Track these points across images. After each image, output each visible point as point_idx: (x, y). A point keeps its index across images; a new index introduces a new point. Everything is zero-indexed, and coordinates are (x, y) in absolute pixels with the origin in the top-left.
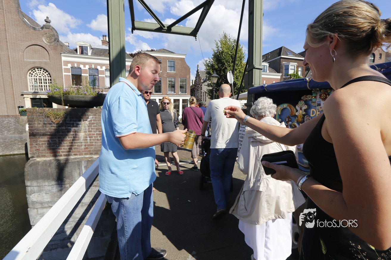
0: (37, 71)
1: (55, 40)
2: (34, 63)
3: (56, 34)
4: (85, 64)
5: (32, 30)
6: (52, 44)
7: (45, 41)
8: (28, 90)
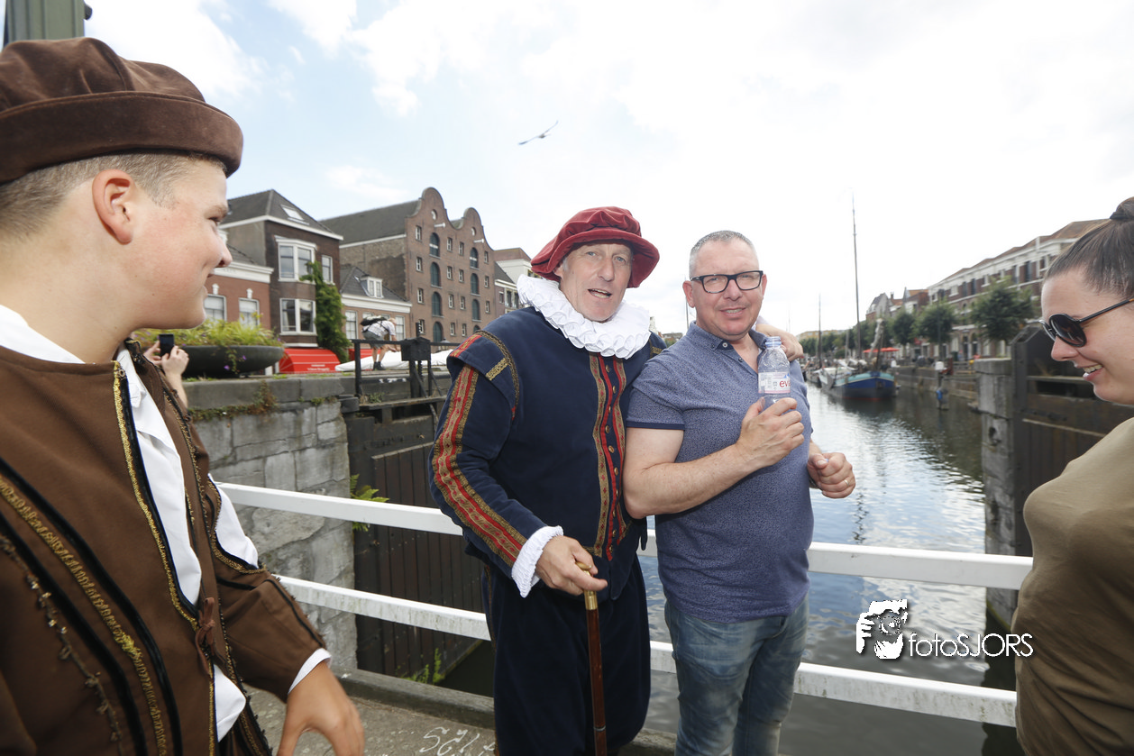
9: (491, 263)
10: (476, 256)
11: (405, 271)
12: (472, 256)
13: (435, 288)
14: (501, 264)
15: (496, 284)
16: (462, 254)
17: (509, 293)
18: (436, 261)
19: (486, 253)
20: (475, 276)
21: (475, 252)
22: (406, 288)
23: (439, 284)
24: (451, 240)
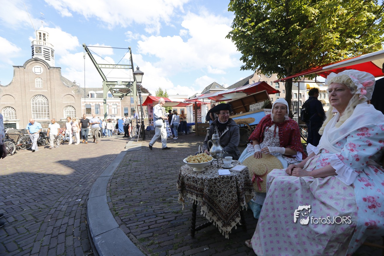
0: (69, 108)
1: (78, 92)
2: (67, 103)
3: (78, 88)
4: (93, 102)
5: (67, 88)
6: (77, 94)
7: (73, 93)
8: (63, 118)
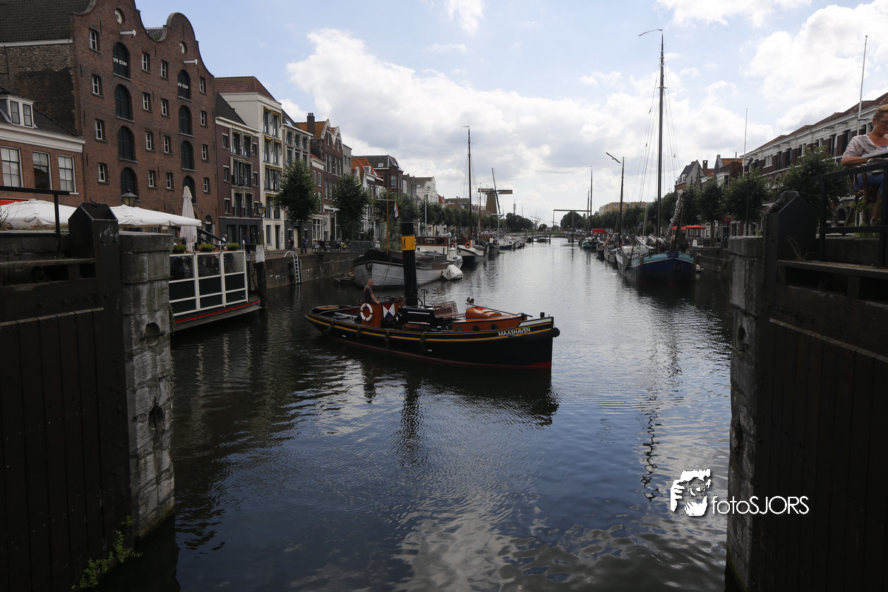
9: (210, 93)
10: (188, 82)
11: (74, 92)
12: (180, 80)
13: (123, 121)
14: (227, 97)
15: (217, 122)
16: (166, 78)
17: (237, 135)
18: (123, 83)
19: (203, 79)
20: (185, 111)
21: (185, 76)
22: (76, 117)
23: (129, 116)
24: (147, 56)
